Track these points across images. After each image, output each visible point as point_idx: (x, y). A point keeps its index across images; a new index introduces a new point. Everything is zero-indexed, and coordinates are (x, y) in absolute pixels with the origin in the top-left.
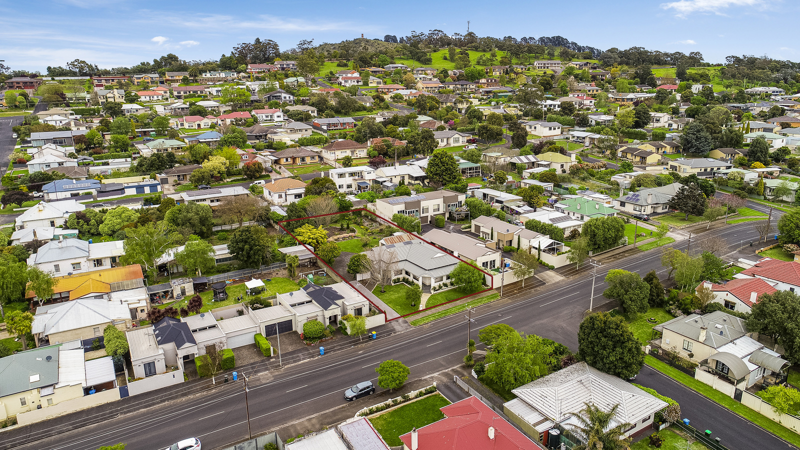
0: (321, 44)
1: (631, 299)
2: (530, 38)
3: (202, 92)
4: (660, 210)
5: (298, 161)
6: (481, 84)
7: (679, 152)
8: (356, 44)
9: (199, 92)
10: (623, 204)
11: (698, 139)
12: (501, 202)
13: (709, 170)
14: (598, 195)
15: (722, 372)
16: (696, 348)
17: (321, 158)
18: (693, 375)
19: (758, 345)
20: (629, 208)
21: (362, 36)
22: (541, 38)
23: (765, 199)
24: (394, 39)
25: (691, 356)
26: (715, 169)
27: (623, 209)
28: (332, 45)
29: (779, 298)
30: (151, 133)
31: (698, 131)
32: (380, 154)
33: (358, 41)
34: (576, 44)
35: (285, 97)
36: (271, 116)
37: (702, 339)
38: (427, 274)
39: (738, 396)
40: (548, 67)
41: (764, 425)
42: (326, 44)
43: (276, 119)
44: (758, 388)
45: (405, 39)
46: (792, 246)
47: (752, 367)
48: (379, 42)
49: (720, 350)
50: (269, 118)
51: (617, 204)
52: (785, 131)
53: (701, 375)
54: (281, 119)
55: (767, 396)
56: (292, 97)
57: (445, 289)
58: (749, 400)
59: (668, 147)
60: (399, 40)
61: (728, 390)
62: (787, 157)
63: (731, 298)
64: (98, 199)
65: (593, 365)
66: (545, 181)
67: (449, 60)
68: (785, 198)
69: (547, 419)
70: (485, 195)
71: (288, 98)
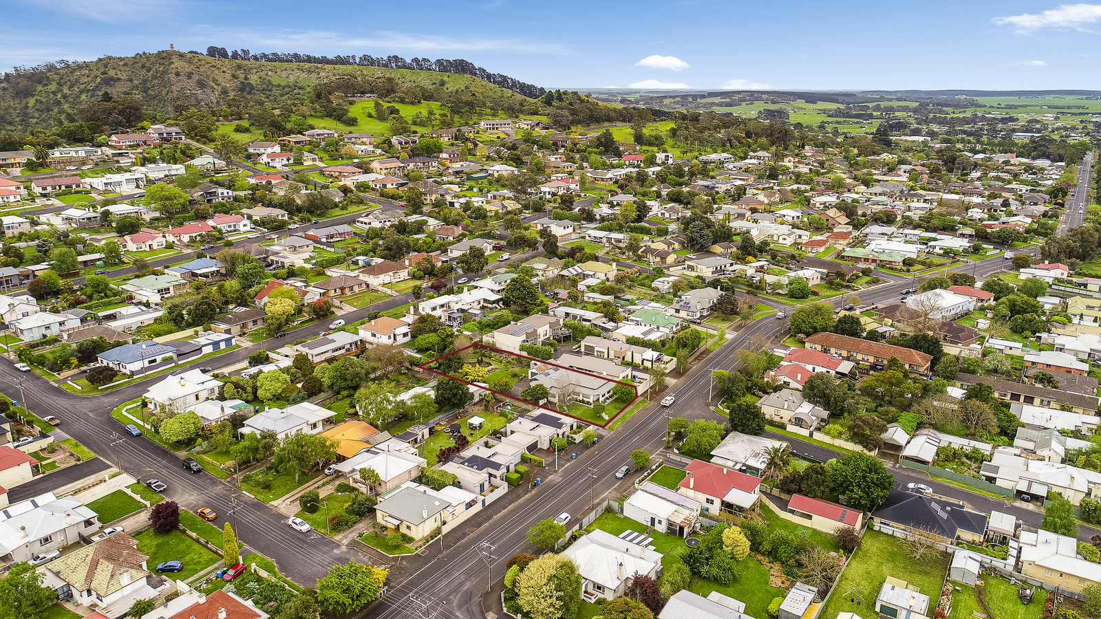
0: (102, 57)
1: (737, 389)
2: (424, 60)
3: (78, 186)
4: (705, 314)
5: (347, 291)
6: (442, 159)
7: (684, 248)
8: (163, 59)
9: (74, 186)
10: (677, 311)
11: (702, 237)
12: (589, 321)
13: (719, 268)
14: (653, 304)
15: (799, 422)
16: (783, 413)
17: (368, 285)
18: (785, 429)
19: (812, 406)
20: (683, 314)
21: (172, 47)
22: (438, 61)
23: (767, 293)
24: (222, 53)
25: (782, 418)
26: (723, 267)
27: (677, 315)
28: (120, 59)
29: (820, 376)
30: (98, 263)
31: (701, 230)
32: (425, 274)
33: (164, 55)
34: (484, 70)
35: (222, 193)
36: (235, 226)
37: (786, 407)
38: (596, 393)
39: (811, 435)
40: (497, 128)
41: (827, 446)
42: (110, 58)
43: (242, 229)
44: (818, 429)
45: (240, 52)
46: (802, 335)
47: (814, 418)
48: (201, 57)
49: (797, 411)
50: (232, 228)
51: (672, 312)
52: (756, 216)
53: (791, 428)
54: (248, 228)
55: (826, 431)
56: (230, 192)
57: (608, 401)
58: (818, 436)
59: (677, 244)
60: (230, 54)
61: (805, 432)
62: (768, 248)
63: (787, 379)
64: (179, 363)
65: (743, 432)
66: (607, 294)
67: (376, 118)
68: (780, 291)
69: (737, 463)
70: (567, 314)
71: (225, 194)
